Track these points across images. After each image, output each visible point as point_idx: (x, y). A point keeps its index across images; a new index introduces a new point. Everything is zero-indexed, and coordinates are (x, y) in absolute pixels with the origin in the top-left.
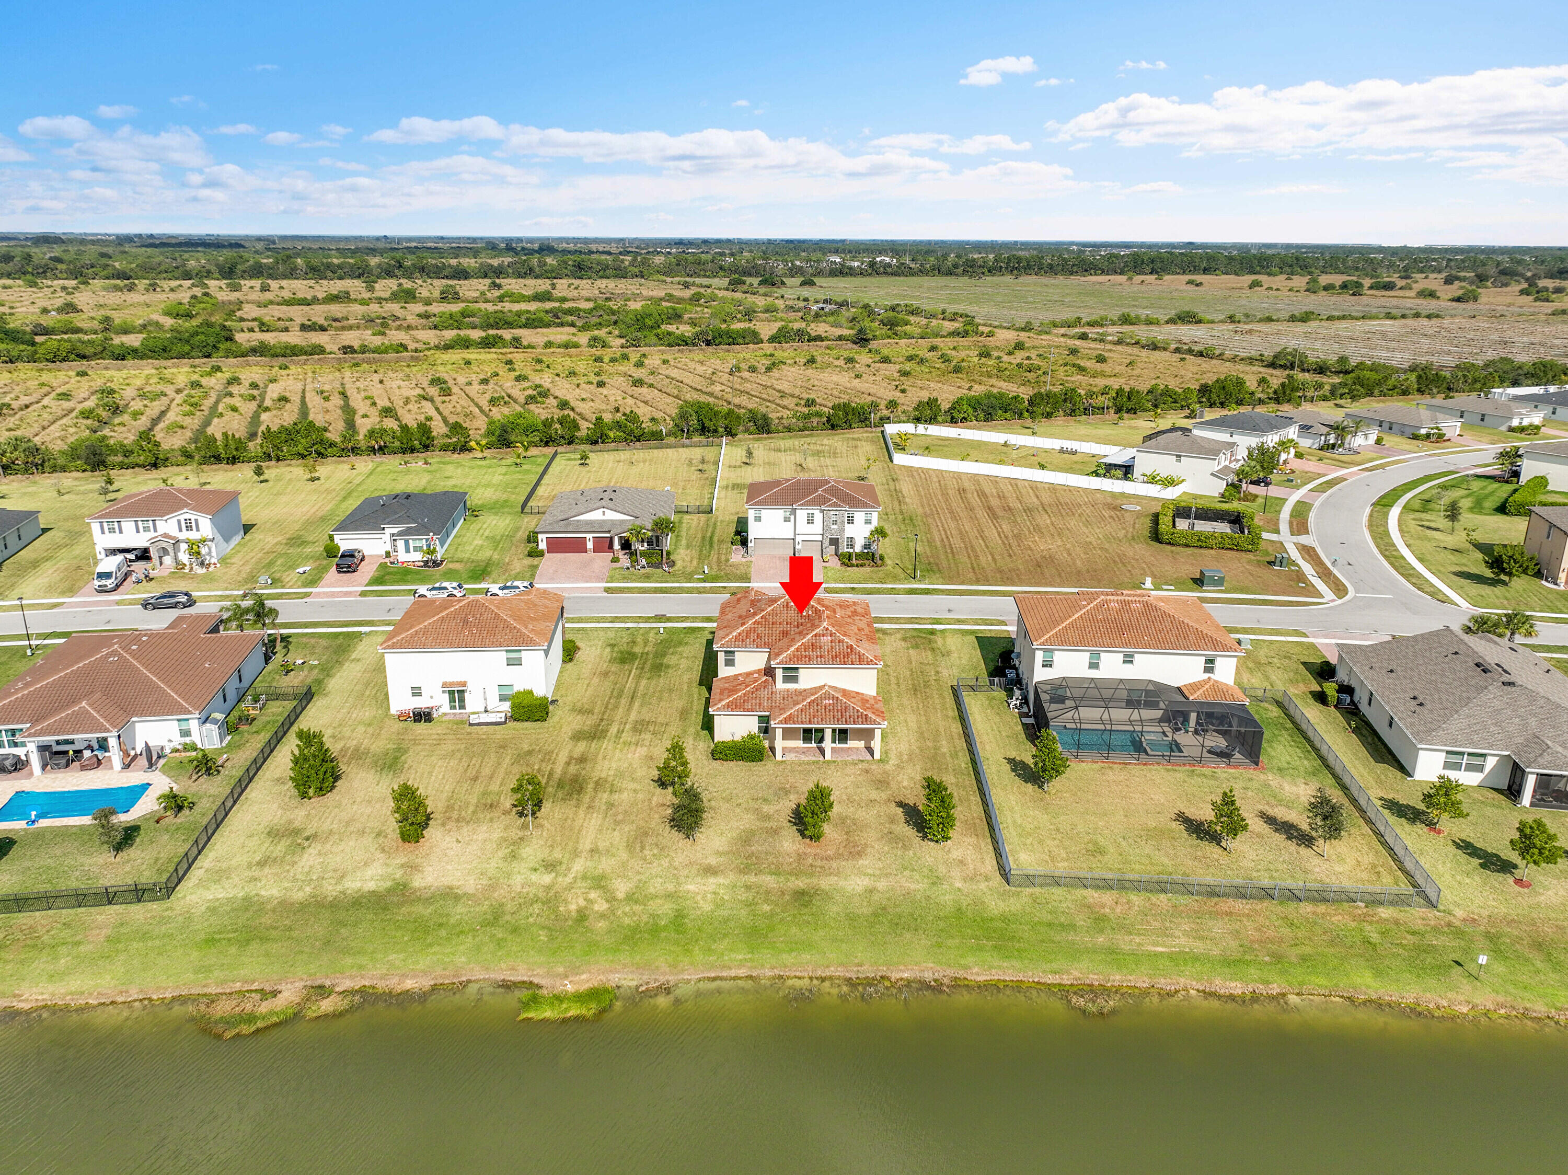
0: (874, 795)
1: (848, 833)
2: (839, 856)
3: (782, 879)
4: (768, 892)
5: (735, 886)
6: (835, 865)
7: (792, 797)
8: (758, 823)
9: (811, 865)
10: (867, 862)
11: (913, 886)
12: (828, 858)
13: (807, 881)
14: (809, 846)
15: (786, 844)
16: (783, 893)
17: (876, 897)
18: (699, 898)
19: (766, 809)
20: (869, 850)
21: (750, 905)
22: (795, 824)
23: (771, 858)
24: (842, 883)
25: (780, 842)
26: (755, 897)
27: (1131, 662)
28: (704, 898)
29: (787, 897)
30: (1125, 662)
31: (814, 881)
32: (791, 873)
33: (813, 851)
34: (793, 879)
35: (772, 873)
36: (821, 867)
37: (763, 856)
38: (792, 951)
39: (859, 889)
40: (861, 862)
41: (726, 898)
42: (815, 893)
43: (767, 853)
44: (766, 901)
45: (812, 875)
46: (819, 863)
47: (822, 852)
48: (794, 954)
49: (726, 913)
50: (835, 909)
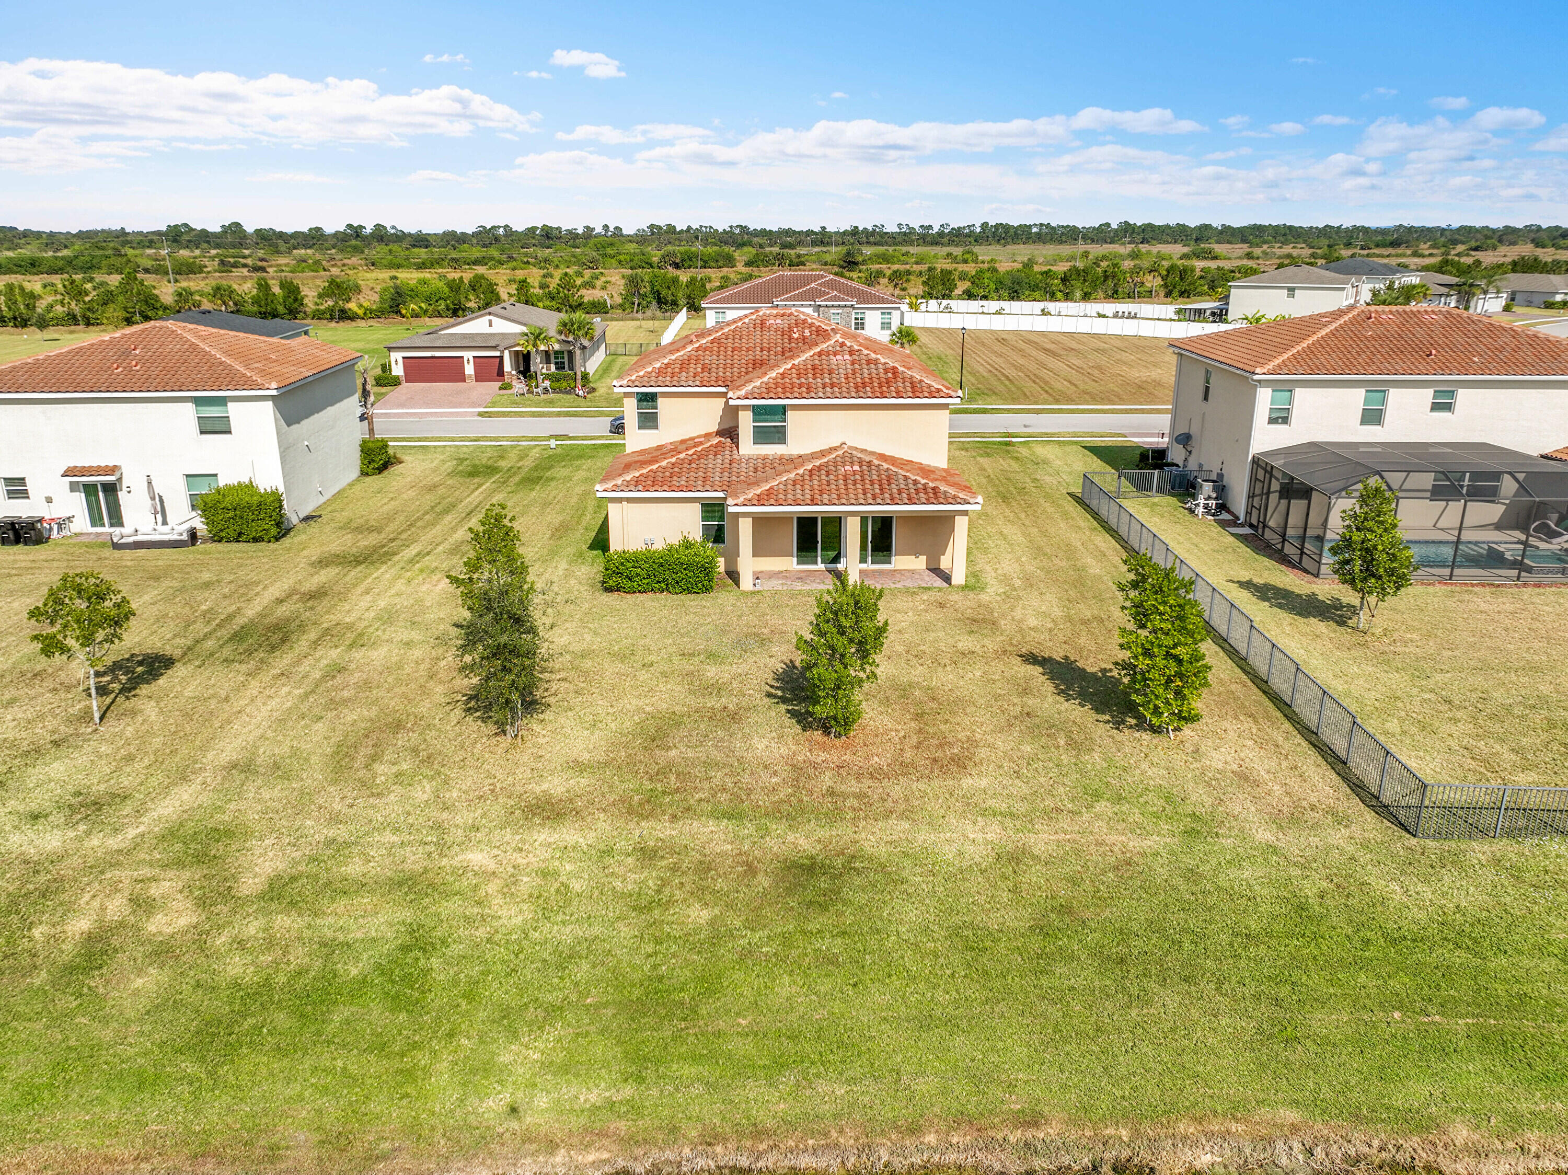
0: (966, 643)
1: (918, 717)
2: (904, 768)
3: (749, 829)
4: (705, 868)
5: (608, 852)
6: (896, 791)
7: (775, 650)
8: (691, 701)
9: (831, 793)
10: (984, 783)
11: (1134, 844)
12: (877, 774)
13: (824, 833)
14: (823, 747)
15: (760, 745)
16: (751, 870)
17: (1034, 875)
18: (492, 887)
19: (711, 672)
20: (983, 753)
21: (648, 908)
22: (784, 700)
23: (718, 777)
24: (924, 836)
25: (747, 737)
26: (664, 883)
27: (1448, 407)
28: (509, 889)
29: (764, 881)
30: (1436, 407)
31: (843, 833)
32: (775, 813)
33: (834, 757)
34: (777, 828)
35: (719, 815)
36: (860, 796)
37: (698, 771)
38: (780, 1065)
39: (978, 853)
40: (967, 782)
41: (577, 886)
42: (848, 868)
43: (709, 764)
44: (699, 894)
45: (835, 816)
46: (853, 786)
47: (859, 760)
48: (787, 1080)
49: (567, 934)
50: (912, 914)
